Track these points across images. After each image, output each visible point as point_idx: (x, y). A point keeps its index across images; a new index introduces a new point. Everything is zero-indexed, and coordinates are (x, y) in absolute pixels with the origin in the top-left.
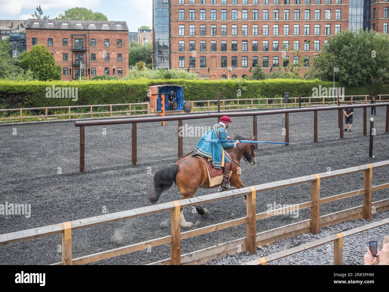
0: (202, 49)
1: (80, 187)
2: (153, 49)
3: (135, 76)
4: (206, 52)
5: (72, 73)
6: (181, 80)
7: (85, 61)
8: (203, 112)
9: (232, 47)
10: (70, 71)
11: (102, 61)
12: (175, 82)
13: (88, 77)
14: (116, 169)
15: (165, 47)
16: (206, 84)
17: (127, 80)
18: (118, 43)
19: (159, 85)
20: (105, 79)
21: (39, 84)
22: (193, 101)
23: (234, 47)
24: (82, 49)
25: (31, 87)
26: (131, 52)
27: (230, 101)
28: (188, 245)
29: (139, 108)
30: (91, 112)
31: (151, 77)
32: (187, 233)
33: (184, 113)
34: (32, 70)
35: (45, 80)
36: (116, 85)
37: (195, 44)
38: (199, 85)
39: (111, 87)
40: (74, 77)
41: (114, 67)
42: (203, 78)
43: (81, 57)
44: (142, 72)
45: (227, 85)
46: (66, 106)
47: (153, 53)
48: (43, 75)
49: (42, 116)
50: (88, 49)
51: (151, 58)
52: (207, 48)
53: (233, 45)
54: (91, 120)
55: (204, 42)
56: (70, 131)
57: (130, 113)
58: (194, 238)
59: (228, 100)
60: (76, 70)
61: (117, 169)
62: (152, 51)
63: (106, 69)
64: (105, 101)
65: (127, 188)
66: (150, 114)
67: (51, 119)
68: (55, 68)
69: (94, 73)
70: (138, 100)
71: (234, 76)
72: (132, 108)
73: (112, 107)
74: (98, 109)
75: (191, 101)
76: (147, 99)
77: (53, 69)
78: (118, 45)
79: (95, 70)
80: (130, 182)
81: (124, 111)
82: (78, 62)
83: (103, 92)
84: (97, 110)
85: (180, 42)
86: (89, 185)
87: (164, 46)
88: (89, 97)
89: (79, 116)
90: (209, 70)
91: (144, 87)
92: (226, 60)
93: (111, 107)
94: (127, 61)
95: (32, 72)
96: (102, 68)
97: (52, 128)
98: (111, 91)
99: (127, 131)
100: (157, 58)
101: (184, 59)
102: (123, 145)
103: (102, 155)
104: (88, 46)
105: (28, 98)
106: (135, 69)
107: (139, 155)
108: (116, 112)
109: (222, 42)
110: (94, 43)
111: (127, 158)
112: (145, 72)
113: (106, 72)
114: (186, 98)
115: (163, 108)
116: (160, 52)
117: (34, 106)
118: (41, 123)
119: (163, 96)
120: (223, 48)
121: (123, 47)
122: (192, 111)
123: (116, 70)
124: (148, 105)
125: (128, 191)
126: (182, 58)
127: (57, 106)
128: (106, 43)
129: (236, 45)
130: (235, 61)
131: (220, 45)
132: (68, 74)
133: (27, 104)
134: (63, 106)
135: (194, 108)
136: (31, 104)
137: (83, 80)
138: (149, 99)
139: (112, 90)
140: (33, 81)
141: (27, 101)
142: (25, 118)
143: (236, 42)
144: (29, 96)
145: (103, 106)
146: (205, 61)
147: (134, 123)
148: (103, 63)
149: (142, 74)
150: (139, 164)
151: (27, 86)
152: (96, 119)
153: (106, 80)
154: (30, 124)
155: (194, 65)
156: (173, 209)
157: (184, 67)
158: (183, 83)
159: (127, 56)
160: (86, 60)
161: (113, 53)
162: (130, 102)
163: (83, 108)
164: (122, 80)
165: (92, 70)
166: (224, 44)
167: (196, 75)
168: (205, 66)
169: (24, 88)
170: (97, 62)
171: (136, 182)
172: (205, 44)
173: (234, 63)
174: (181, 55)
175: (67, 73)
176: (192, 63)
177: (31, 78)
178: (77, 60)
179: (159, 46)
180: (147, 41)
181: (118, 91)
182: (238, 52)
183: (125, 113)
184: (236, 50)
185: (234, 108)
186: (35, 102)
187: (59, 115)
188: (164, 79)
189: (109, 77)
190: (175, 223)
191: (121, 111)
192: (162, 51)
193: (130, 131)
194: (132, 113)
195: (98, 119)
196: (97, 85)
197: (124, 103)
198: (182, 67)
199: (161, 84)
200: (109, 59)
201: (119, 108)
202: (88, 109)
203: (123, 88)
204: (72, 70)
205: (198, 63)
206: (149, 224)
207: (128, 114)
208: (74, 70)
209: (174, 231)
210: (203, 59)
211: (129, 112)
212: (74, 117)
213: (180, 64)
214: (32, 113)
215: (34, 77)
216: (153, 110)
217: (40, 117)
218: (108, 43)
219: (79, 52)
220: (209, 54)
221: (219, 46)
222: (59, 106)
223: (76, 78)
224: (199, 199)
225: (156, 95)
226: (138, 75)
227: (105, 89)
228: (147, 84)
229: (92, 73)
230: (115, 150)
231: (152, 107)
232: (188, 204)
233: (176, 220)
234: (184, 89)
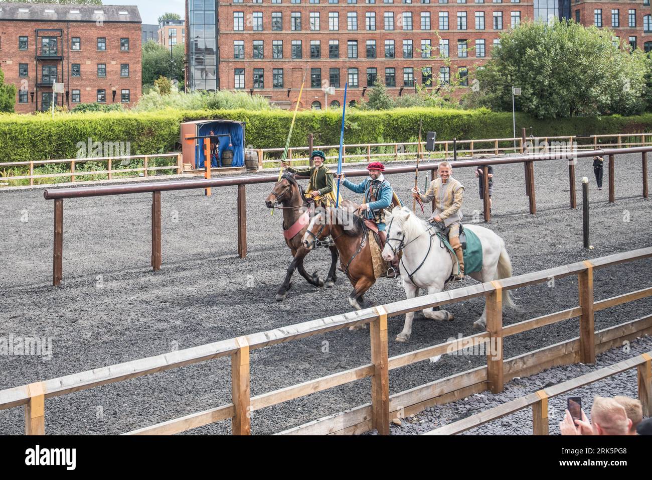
0: (275, 56)
1: (55, 315)
2: (188, 55)
3: (155, 105)
4: (284, 60)
5: (35, 100)
6: (240, 110)
7: (60, 77)
9: (330, 51)
10: (32, 97)
11: (92, 77)
12: (229, 115)
13: (66, 107)
14: (121, 278)
15: (208, 51)
16: (284, 118)
17: (139, 111)
18: (123, 45)
19: (199, 120)
20: (97, 110)
22: (262, 150)
23: (334, 51)
24: (55, 55)
26: (147, 60)
27: (329, 149)
28: (262, 422)
29: (162, 162)
30: (73, 173)
31: (184, 106)
32: (262, 398)
33: (245, 170)
36: (119, 120)
37: (263, 45)
38: (273, 121)
39: (110, 125)
40: (39, 107)
41: (113, 89)
42: (279, 107)
43: (54, 69)
44: (166, 97)
45: (325, 121)
46: (25, 161)
47: (188, 61)
50: (65, 55)
51: (184, 72)
52: (284, 54)
53: (331, 47)
54: (73, 187)
55: (280, 43)
57: (146, 172)
59: (326, 147)
60: (44, 95)
61: (123, 279)
62: (185, 59)
63: (99, 91)
65: (143, 315)
66: (184, 175)
68: (4, 92)
69: (78, 100)
70: (161, 148)
71: (334, 103)
72: (149, 163)
73: (112, 162)
74: (86, 166)
75: (258, 150)
76: (177, 147)
78: (123, 48)
79: (80, 94)
80: (148, 303)
81: (135, 170)
82: (47, 78)
84: (83, 168)
85: (236, 43)
86: (71, 311)
87: (206, 49)
88: (69, 143)
89: (49, 178)
90: (289, 92)
91: (172, 124)
92: (320, 75)
93: (110, 162)
94: (139, 76)
96: (92, 91)
98: (110, 133)
99: (140, 206)
100: (193, 69)
101: (243, 73)
102: (134, 233)
103: (94, 252)
104: (65, 50)
106: (154, 94)
107: (165, 251)
108: (118, 171)
109: (313, 43)
110: (78, 44)
111: (142, 258)
112: (174, 99)
113: (100, 96)
114: (250, 145)
115: (208, 163)
116: (200, 61)
120: (313, 52)
121: (132, 51)
122: (260, 167)
123: (118, 92)
124: (179, 157)
125: (145, 320)
126: (239, 71)
127: (8, 161)
128: (100, 45)
129: (337, 47)
130: (336, 76)
131: (308, 48)
132: (28, 102)
134: (19, 161)
135: (264, 161)
137: (58, 113)
138: (181, 147)
139: (112, 131)
143: (336, 43)
145: (95, 161)
146: (281, 76)
147: (156, 191)
148: (94, 80)
149: (167, 101)
150: (164, 269)
152: (82, 186)
153: (99, 112)
155: (261, 84)
156: (236, 353)
157: (244, 88)
158: (244, 117)
159: (139, 67)
160: (62, 75)
161: (114, 63)
162: (146, 152)
163: (57, 164)
164: (131, 112)
165: (73, 95)
166: (315, 45)
167: (266, 101)
168: (282, 86)
170: (82, 79)
171: (161, 302)
172: (282, 45)
173: (335, 80)
174: (239, 66)
175: (25, 100)
176: (259, 80)
178: (46, 76)
179: (198, 50)
180: (175, 41)
181: (124, 132)
182: (341, 59)
183: (137, 172)
184: (337, 56)
187: (12, 178)
188: (208, 110)
189: (105, 106)
190: (239, 380)
191: (128, 170)
192: (202, 59)
193: (147, 207)
194: (149, 173)
195: (86, 186)
196: (83, 122)
197: (136, 154)
198: (239, 88)
199: (202, 118)
200: (106, 72)
201: (126, 164)
202: (67, 167)
203: (133, 126)
204: (35, 95)
205: (268, 79)
206: (188, 383)
207: (141, 174)
208: (39, 93)
209: (237, 395)
210: (278, 72)
211: (143, 172)
212: (39, 182)
213: (237, 81)
216: (188, 167)
218: (104, 44)
219: (49, 61)
220: (288, 64)
221: (306, 50)
222: (11, 161)
223: (45, 107)
224: (283, 332)
225: (193, 139)
226: (160, 102)
227: (99, 128)
228: (177, 119)
229: (73, 99)
230: (119, 242)
231: (185, 161)
232: (264, 343)
233: (241, 373)
234: (246, 127)
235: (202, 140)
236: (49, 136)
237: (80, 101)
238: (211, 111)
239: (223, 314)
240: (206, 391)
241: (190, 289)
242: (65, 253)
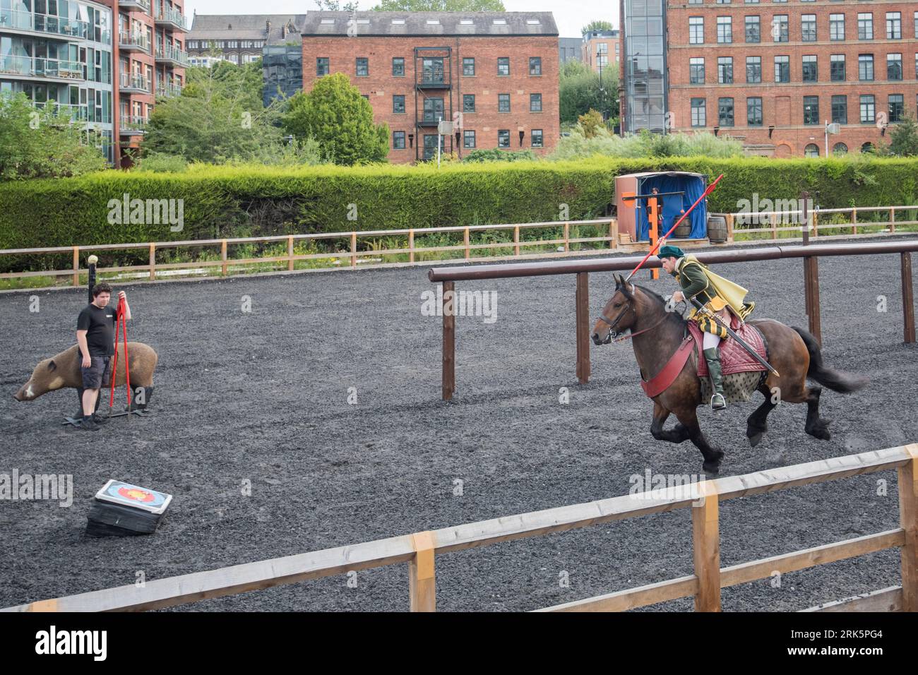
0: (751, 79)
1: (445, 440)
2: (623, 80)
3: (577, 150)
4: (762, 85)
5: (414, 145)
6: (699, 158)
7: (448, 113)
8: (760, 242)
9: (833, 71)
10: (411, 140)
11: (491, 113)
12: (684, 165)
13: (455, 154)
14: (535, 392)
15: (653, 74)
16: (765, 169)
17: (556, 160)
18: (533, 67)
19: (641, 171)
20: (499, 158)
21: (335, 174)
22: (732, 215)
23: (838, 71)
24: (441, 83)
25: (315, 180)
26: (565, 88)
27: (832, 214)
29: (591, 232)
30: (467, 245)
31: (619, 152)
32: (737, 570)
33: (707, 244)
34: (317, 140)
35: (350, 162)
36: (529, 173)
37: (732, 64)
38: (747, 172)
39: (517, 180)
40: (421, 155)
41: (521, 129)
42: (756, 153)
43: (439, 102)
44: (594, 141)
45: (824, 171)
46: (403, 228)
47: (624, 88)
48: (342, 151)
49: (343, 254)
50: (454, 82)
51: (618, 104)
52: (764, 76)
53: (834, 65)
54: (466, 264)
55: (757, 60)
56: (414, 292)
57: (567, 245)
58: (755, 584)
59: (827, 210)
60: (426, 137)
61: (537, 394)
62: (619, 85)
63: (501, 132)
64: (502, 215)
65: (566, 446)
66: (620, 249)
67: (364, 261)
68: (371, 133)
69: (472, 144)
70: (587, 212)
71: (839, 146)
72: (570, 233)
73: (520, 231)
74: (484, 236)
75: (727, 215)
76: (610, 210)
77: (367, 134)
78: (533, 72)
79: (474, 137)
80: (573, 429)
81: (551, 242)
82: (430, 115)
83: (496, 192)
84: (479, 239)
85: (693, 61)
86: (467, 436)
87: (650, 71)
88: (461, 204)
89: (435, 253)
90: (771, 130)
91: (602, 178)
92: (817, 105)
93: (517, 230)
94: (555, 111)
95: (317, 144)
96: (491, 132)
97: (368, 286)
98: (517, 190)
99: (560, 292)
100: (631, 101)
101: (703, 104)
102: (553, 331)
103: (497, 355)
104: (454, 75)
105: (307, 207)
106: (576, 133)
108: (528, 243)
109: (806, 59)
110: (471, 67)
111: (563, 365)
112: (603, 141)
114: (715, 208)
116: (640, 87)
117: (322, 230)
118: (341, 272)
119: (653, 203)
120: (807, 73)
121: (545, 76)
122: (730, 239)
123: (527, 134)
124: (613, 224)
125: (570, 452)
126: (698, 102)
127: (380, 229)
128: (501, 67)
129: (842, 65)
130: (842, 108)
131: (800, 67)
132: (405, 148)
133: (305, 224)
134: (394, 229)
135: (736, 232)
136: (315, 225)
137: (445, 163)
138: (616, 210)
139: (520, 187)
140: (321, 166)
141: (304, 218)
142: (300, 261)
143: (841, 58)
144: (310, 204)
145: (497, 229)
146: (759, 108)
147: (582, 272)
148: (494, 117)
149: (594, 145)
150: (594, 381)
151: (306, 179)
152: (479, 263)
153: (501, 161)
154: (312, 274)
155: (730, 120)
157: (705, 126)
158: (705, 168)
159: (555, 98)
160: (451, 110)
161: (520, 92)
163: (444, 233)
164: (545, 161)
165: (465, 137)
166: (810, 63)
167: (737, 145)
168: (760, 123)
169: (300, 184)
170: (477, 116)
171: (591, 428)
172: (760, 64)
173: (839, 113)
174: (697, 94)
175: (402, 145)
176: (727, 115)
177: (315, 158)
178: (429, 111)
179: (638, 73)
180: (606, 61)
181: (535, 189)
182: (848, 83)
183: (554, 245)
184: (842, 78)
185: (844, 231)
186: (325, 220)
187: (385, 252)
188: (653, 157)
189: (509, 153)
190: (704, 543)
191: (542, 242)
192: (645, 85)
193: (570, 295)
194: (571, 246)
195: (485, 263)
196: (480, 175)
197: (551, 220)
198: (698, 126)
199: (645, 170)
200: (509, 106)
201: (539, 233)
202: (458, 237)
203: (548, 181)
204: (415, 138)
205: (741, 113)
206: (630, 544)
207: (560, 248)
208: (421, 136)
209: (701, 564)
210: (755, 102)
211: (563, 245)
212: (422, 257)
213: (695, 117)
214: (318, 248)
215: (324, 156)
216: (625, 238)
217: (338, 258)
218: (506, 67)
219: (433, 89)
220: (769, 89)
221: (797, 70)
222: (384, 229)
223: (427, 155)
224: (767, 476)
225: (632, 199)
226: (584, 147)
227: (502, 184)
228: (610, 170)
229: (465, 144)
230: (531, 343)
231: (622, 230)
232: (739, 491)
233: (707, 532)
234: (708, 181)
235: (644, 202)
236: (434, 194)
237: (475, 146)
238: (658, 160)
239: (678, 449)
240: (656, 556)
241: (631, 411)
242: (458, 356)
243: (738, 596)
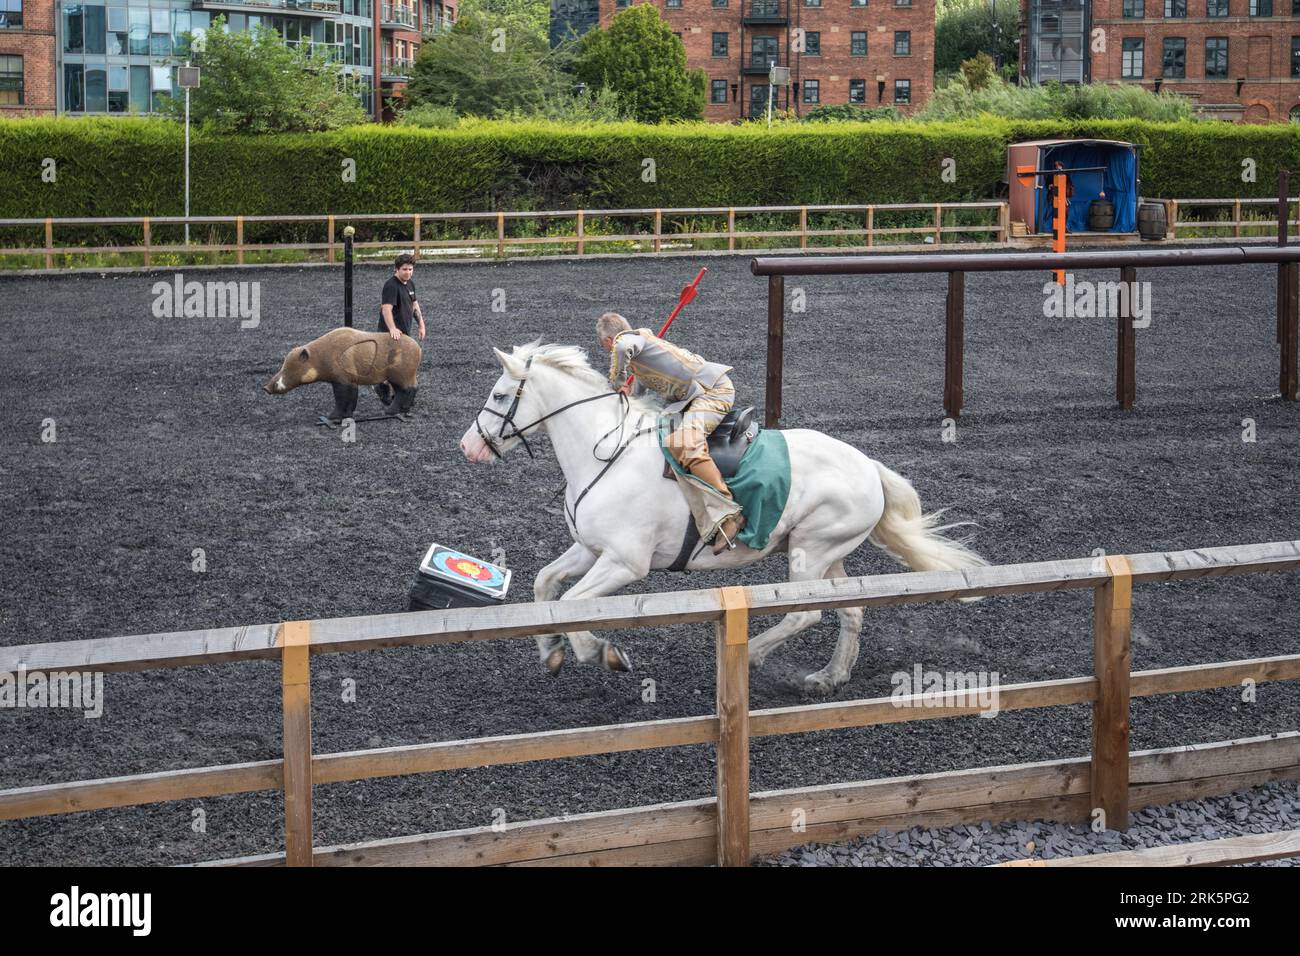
0: (1213, 12)
2: (1026, 12)
3: (957, 108)
4: (1231, 19)
5: (739, 99)
6: (1132, 121)
7: (783, 56)
8: (1214, 240)
10: (735, 92)
11: (841, 56)
12: (1108, 130)
13: (792, 111)
14: (887, 425)
15: (1068, 3)
16: (1227, 139)
17: (927, 121)
19: (1046, 138)
20: (850, 117)
21: (637, 133)
22: (1175, 201)
24: (776, 16)
25: (611, 141)
26: (945, 23)
28: (1155, 720)
29: (972, 218)
30: (804, 231)
31: (1016, 111)
32: (1155, 676)
33: (1137, 241)
34: (613, 90)
35: (655, 119)
36: (889, 137)
38: (1201, 142)
39: (872, 145)
40: (747, 111)
41: (881, 78)
42: (1215, 117)
43: (772, 42)
44: (981, 95)
46: (720, 206)
47: (1025, 25)
48: (646, 104)
49: (644, 236)
50: (793, 15)
51: (1017, 45)
52: (1233, 8)
54: (802, 255)
56: (734, 289)
57: (938, 236)
58: (1180, 697)
60: (755, 89)
61: (889, 428)
62: (1020, 20)
63: (854, 83)
64: (851, 193)
66: (1011, 244)
67: (670, 246)
68: (684, 81)
69: (814, 99)
70: (967, 191)
72: (943, 219)
73: (875, 214)
74: (827, 220)
75: (1168, 201)
76: (1000, 190)
77: (679, 84)
78: (900, 2)
79: (818, 89)
80: (936, 476)
81: (917, 230)
82: (760, 59)
83: (845, 162)
84: (821, 223)
88: (797, 176)
89: (761, 239)
90: (1240, 85)
91: (990, 146)
93: (871, 213)
94: (929, 54)
95: (615, 95)
96: (840, 82)
97: (675, 278)
98: (872, 160)
99: (926, 297)
100: (1036, 41)
101: (1140, 46)
102: (913, 347)
104: (793, 6)
105: (601, 176)
106: (956, 86)
107: (970, 383)
108: (885, 231)
111: (926, 393)
112: (996, 96)
113: (854, 92)
114: (1149, 189)
115: (1060, 223)
116: (1051, 23)
117: (619, 204)
118: (641, 259)
119: (1061, 181)
121: (917, 6)
122: (1171, 235)
123: (889, 85)
124: (1002, 210)
126: (1132, 43)
127: (692, 206)
132: (726, 102)
133: (598, 196)
134: (710, 206)
135: (1180, 224)
136: (611, 198)
137: (778, 122)
138: (1008, 189)
139: (876, 156)
140: (619, 123)
141: (598, 189)
142: (591, 243)
144: (606, 171)
145: (843, 211)
146: (1224, 53)
147: (956, 270)
148: (844, 62)
149: (982, 100)
150: (968, 416)
151: (601, 139)
152: (819, 254)
153: (853, 122)
154: (606, 261)
155: (1179, 70)
156: (1104, 585)
157: (1142, 77)
158: (1138, 135)
159: (930, 38)
160: (787, 53)
161: (882, 29)
162: (937, 199)
163: (775, 214)
164: (911, 122)
165: (806, 89)
167: (1186, 104)
168: (1224, 73)
169: (592, 146)
170: (822, 61)
171: (961, 476)
174: (1132, 33)
175: (723, 99)
176: (1174, 59)
177: (612, 112)
178: (759, 54)
179: (1048, 3)
181: (897, 159)
183: (920, 234)
186: (623, 192)
187: (698, 235)
188: (1064, 120)
189: (865, 110)
190: (1109, 636)
191: (904, 230)
192: (1056, 20)
193: (938, 301)
194: (944, 238)
195: (826, 254)
196: (823, 138)
197: (917, 202)
198: (1130, 77)
199: (1051, 135)
200: (866, 48)
201: (899, 218)
202: (792, 220)
203: (915, 148)
204: (739, 88)
205: (1195, 60)
207: (929, 239)
208: (747, 86)
209: (1104, 664)
210: (1218, 44)
211: (932, 234)
212: (744, 244)
213: (1126, 64)
214: (614, 227)
215: (622, 111)
216: (1019, 228)
217: (638, 242)
219: (764, 25)
220: (1240, 26)
222: (698, 206)
223: (755, 113)
224: (1204, 557)
225: (1032, 175)
226: (968, 104)
227: (852, 151)
228: (1001, 136)
229: (805, 98)
230: (884, 362)
231: (1016, 217)
232: (1162, 573)
233: (1114, 622)
234: (1142, 154)
235: (1048, 180)
236: (762, 163)
237: (818, 101)
238: (1070, 123)
239: (1081, 512)
240: (1043, 648)
241: (1016, 458)
242: (786, 373)
243: (1155, 711)
